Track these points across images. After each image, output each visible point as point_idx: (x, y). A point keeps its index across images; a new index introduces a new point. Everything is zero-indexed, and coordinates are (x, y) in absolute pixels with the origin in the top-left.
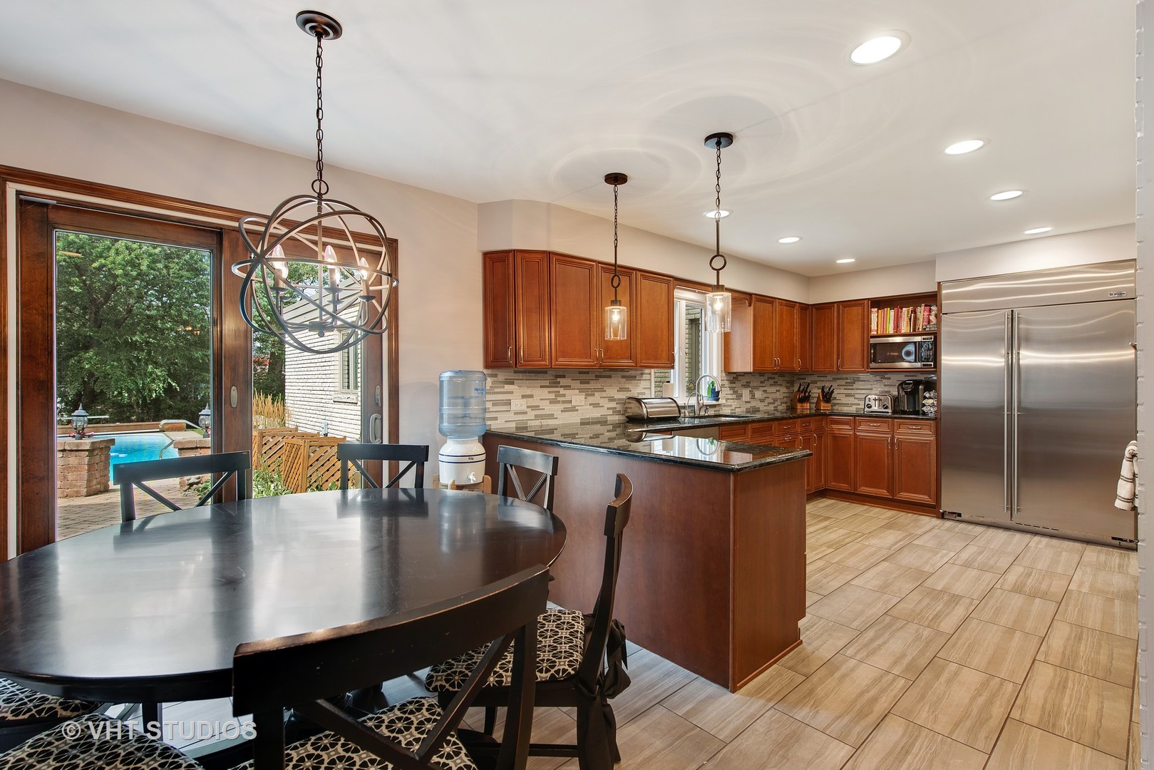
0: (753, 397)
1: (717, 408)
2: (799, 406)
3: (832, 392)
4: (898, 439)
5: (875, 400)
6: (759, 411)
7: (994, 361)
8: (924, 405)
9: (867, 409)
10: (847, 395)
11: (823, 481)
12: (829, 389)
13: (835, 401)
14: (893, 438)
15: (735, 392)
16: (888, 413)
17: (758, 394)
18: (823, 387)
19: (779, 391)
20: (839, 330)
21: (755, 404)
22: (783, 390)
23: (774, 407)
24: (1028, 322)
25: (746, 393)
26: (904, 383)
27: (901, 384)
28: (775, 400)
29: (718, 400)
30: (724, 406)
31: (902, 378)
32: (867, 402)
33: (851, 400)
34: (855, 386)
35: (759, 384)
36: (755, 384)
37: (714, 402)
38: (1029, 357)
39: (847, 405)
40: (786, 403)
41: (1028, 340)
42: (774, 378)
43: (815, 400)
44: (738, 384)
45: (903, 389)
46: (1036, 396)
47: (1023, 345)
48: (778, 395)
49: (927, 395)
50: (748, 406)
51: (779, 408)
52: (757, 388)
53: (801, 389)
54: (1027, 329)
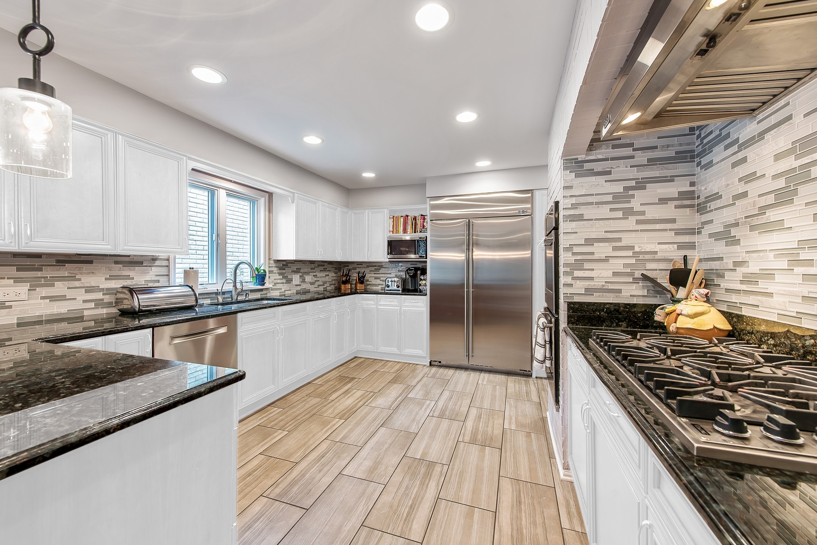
0: (304, 281)
1: (264, 292)
2: (343, 287)
3: (365, 276)
4: (404, 310)
5: (392, 281)
6: (310, 292)
7: (458, 256)
8: (420, 285)
9: (386, 288)
10: (376, 278)
11: (356, 344)
12: (363, 274)
13: (368, 283)
14: (401, 309)
15: (284, 277)
16: (399, 290)
17: (308, 278)
18: (359, 272)
19: (328, 275)
20: (369, 230)
21: (304, 286)
22: (332, 274)
23: (324, 288)
24: (477, 235)
25: (296, 279)
26: (409, 269)
27: (407, 270)
28: (325, 283)
29: (263, 285)
30: (272, 290)
31: (409, 265)
32: (387, 283)
33: (378, 282)
34: (381, 271)
35: (309, 270)
36: (306, 270)
37: (260, 287)
38: (479, 254)
39: (375, 285)
40: (335, 284)
41: (477, 244)
42: (324, 266)
43: (354, 282)
44: (287, 270)
45: (408, 273)
46: (483, 277)
47: (474, 246)
48: (327, 279)
49: (422, 278)
50: (299, 288)
51: (328, 288)
52: (308, 273)
53: (344, 274)
54: (477, 239)
